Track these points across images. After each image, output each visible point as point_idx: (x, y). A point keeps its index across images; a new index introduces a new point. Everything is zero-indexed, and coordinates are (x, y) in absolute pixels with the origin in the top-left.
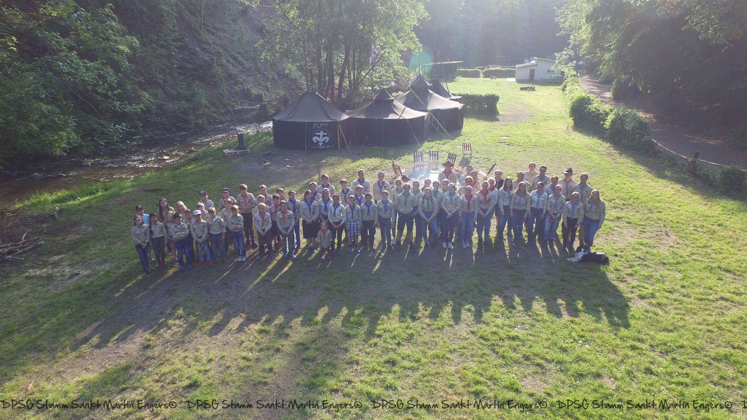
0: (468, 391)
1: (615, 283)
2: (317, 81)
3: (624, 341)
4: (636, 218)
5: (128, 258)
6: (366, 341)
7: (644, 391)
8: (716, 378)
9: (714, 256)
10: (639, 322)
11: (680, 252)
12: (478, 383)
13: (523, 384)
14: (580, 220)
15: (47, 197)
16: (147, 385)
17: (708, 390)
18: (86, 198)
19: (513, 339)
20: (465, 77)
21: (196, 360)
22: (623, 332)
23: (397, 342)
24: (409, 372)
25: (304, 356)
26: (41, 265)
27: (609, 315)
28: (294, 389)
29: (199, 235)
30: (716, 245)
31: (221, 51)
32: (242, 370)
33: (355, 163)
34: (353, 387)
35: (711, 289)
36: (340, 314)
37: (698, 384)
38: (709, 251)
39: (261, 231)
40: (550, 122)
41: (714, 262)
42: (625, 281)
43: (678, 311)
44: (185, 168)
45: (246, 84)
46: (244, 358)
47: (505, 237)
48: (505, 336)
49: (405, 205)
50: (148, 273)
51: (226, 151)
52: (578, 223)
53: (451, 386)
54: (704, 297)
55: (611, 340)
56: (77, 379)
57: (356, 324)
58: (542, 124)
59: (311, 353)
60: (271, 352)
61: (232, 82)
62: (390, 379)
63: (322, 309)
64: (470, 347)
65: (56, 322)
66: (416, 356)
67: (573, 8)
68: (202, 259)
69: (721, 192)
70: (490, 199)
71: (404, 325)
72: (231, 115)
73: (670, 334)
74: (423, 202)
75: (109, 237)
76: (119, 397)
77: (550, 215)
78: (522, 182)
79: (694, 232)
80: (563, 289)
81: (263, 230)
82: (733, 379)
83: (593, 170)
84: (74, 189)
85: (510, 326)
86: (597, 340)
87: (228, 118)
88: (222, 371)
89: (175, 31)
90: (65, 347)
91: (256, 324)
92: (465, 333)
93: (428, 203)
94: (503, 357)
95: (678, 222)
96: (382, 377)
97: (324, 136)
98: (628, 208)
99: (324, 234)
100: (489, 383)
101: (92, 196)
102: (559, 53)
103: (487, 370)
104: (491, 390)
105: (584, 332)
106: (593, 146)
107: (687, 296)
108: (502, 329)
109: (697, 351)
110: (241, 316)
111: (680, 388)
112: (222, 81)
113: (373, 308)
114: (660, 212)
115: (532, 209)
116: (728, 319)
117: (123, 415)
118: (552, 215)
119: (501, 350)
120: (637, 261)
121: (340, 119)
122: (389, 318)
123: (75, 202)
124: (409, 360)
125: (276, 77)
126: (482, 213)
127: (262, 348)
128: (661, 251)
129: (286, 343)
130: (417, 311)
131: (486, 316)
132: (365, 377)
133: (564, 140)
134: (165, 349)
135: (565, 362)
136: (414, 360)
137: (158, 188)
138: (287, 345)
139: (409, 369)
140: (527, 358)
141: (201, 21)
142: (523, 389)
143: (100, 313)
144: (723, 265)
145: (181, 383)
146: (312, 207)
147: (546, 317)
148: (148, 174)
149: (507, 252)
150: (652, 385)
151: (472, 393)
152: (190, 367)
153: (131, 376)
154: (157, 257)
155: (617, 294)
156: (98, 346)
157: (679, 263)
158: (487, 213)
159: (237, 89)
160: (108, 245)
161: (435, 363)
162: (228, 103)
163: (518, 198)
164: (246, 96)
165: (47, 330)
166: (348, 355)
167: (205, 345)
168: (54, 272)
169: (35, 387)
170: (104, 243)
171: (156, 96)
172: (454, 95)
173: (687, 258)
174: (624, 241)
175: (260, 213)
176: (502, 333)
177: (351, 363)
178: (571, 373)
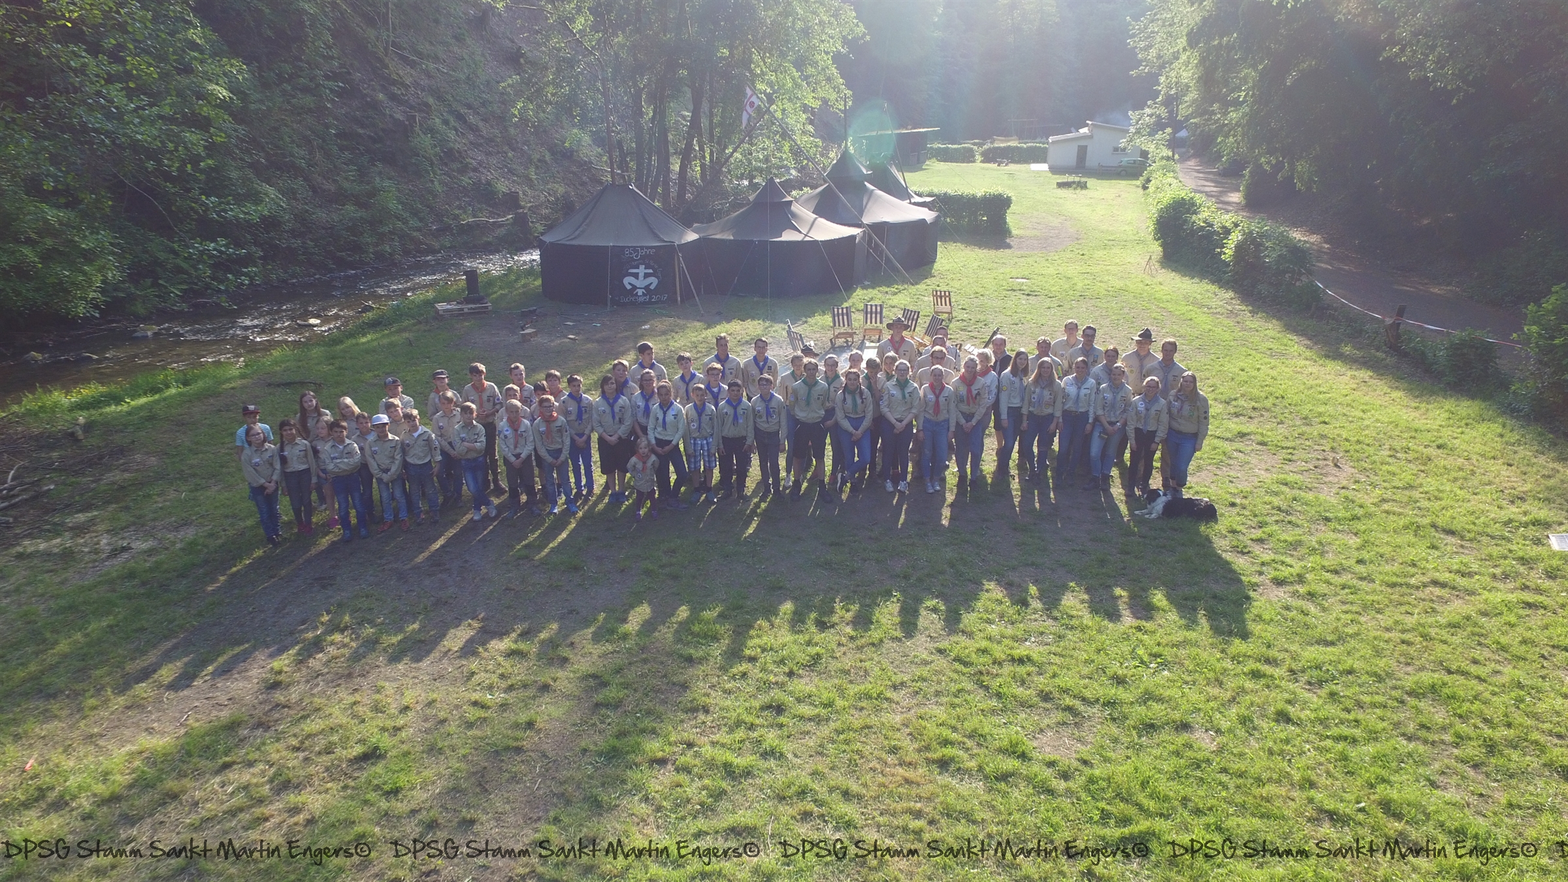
0: (927, 759)
1: (1228, 556)
2: (633, 165)
3: (1239, 663)
4: (1276, 434)
5: (234, 516)
6: (724, 669)
7: (1271, 752)
8: (1411, 728)
9: (1424, 504)
10: (1270, 629)
11: (1360, 497)
12: (946, 743)
13: (1035, 744)
14: (1161, 434)
15: (61, 398)
16: (275, 756)
17: (1395, 749)
18: (143, 400)
19: (1021, 661)
20: (945, 161)
21: (377, 709)
22: (1238, 646)
23: (787, 670)
24: (810, 726)
25: (599, 697)
26: (49, 531)
27: (1212, 616)
28: (576, 759)
29: (384, 466)
30: (1430, 484)
31: (431, 101)
32: (470, 725)
33: (712, 330)
34: (697, 755)
35: (1414, 565)
36: (674, 620)
37: (1376, 739)
38: (1416, 494)
39: (513, 459)
40: (1116, 250)
41: (1422, 516)
42: (1249, 552)
43: (1345, 608)
44: (354, 341)
45: (485, 171)
46: (475, 704)
47: (1014, 472)
48: (1004, 657)
49: (808, 403)
50: (276, 545)
51: (442, 306)
52: (1157, 440)
53: (894, 750)
54: (1399, 580)
55: (1213, 660)
56: (128, 748)
57: (705, 636)
58: (1099, 254)
59: (611, 693)
60: (530, 692)
61: (455, 166)
62: (771, 738)
63: (637, 609)
64: (935, 678)
65: (82, 640)
66: (825, 696)
67: (1164, 21)
68: (389, 517)
69: (1448, 384)
70: (978, 394)
71: (801, 638)
72: (453, 235)
73: (1330, 649)
74: (845, 399)
75: (194, 475)
76: (218, 779)
77: (1102, 425)
78: (1046, 359)
79: (1390, 460)
80: (1124, 568)
81: (518, 456)
82: (1444, 729)
83: (1196, 343)
84: (117, 383)
85: (1015, 639)
86: (1187, 663)
87: (447, 241)
88: (430, 729)
89: (332, 58)
90: (103, 688)
91: (501, 639)
92: (926, 653)
93: (854, 401)
94: (999, 696)
95: (1359, 442)
96: (756, 734)
97: (646, 276)
98: (1262, 416)
99: (644, 463)
100: (969, 743)
101: (157, 397)
102: (1137, 113)
103: (965, 719)
104: (972, 756)
105: (1161, 648)
106: (1199, 297)
107: (1368, 579)
108: (999, 642)
109: (1380, 679)
110: (470, 625)
111: (1340, 746)
112: (432, 164)
113: (741, 607)
114: (1325, 423)
115: (1066, 413)
116: (1443, 621)
117: (225, 813)
118: (1107, 426)
119: (995, 684)
120: (1273, 515)
121: (681, 239)
122: (772, 626)
123: (119, 408)
124: (811, 704)
125: (548, 157)
126: (963, 421)
127: (512, 685)
128: (1322, 497)
129: (560, 674)
130: (832, 611)
131: (969, 620)
132: (722, 736)
133: (1141, 285)
134: (311, 689)
135: (1122, 703)
136: (821, 703)
137: (297, 379)
138: (564, 679)
139: (810, 720)
140: (1046, 697)
141: (388, 36)
142: (1035, 754)
143: (177, 623)
144: (1440, 522)
145: (345, 752)
146: (617, 409)
147: (1088, 619)
148: (276, 353)
149: (1016, 501)
150: (1287, 741)
151: (934, 762)
152: (363, 721)
153: (241, 740)
154: (297, 512)
155: (1231, 576)
156: (174, 686)
157: (1355, 518)
158: (974, 422)
159: (466, 180)
160: (191, 491)
161: (862, 709)
162: (447, 210)
163: (1038, 390)
164: (485, 195)
165: (65, 656)
166: (689, 695)
167: (395, 680)
168: (77, 545)
169: (41, 764)
170: (183, 488)
171: (290, 194)
172: (920, 195)
173: (1373, 509)
174: (1251, 479)
175: (509, 420)
176: (999, 652)
177: (694, 710)
178: (1132, 723)
